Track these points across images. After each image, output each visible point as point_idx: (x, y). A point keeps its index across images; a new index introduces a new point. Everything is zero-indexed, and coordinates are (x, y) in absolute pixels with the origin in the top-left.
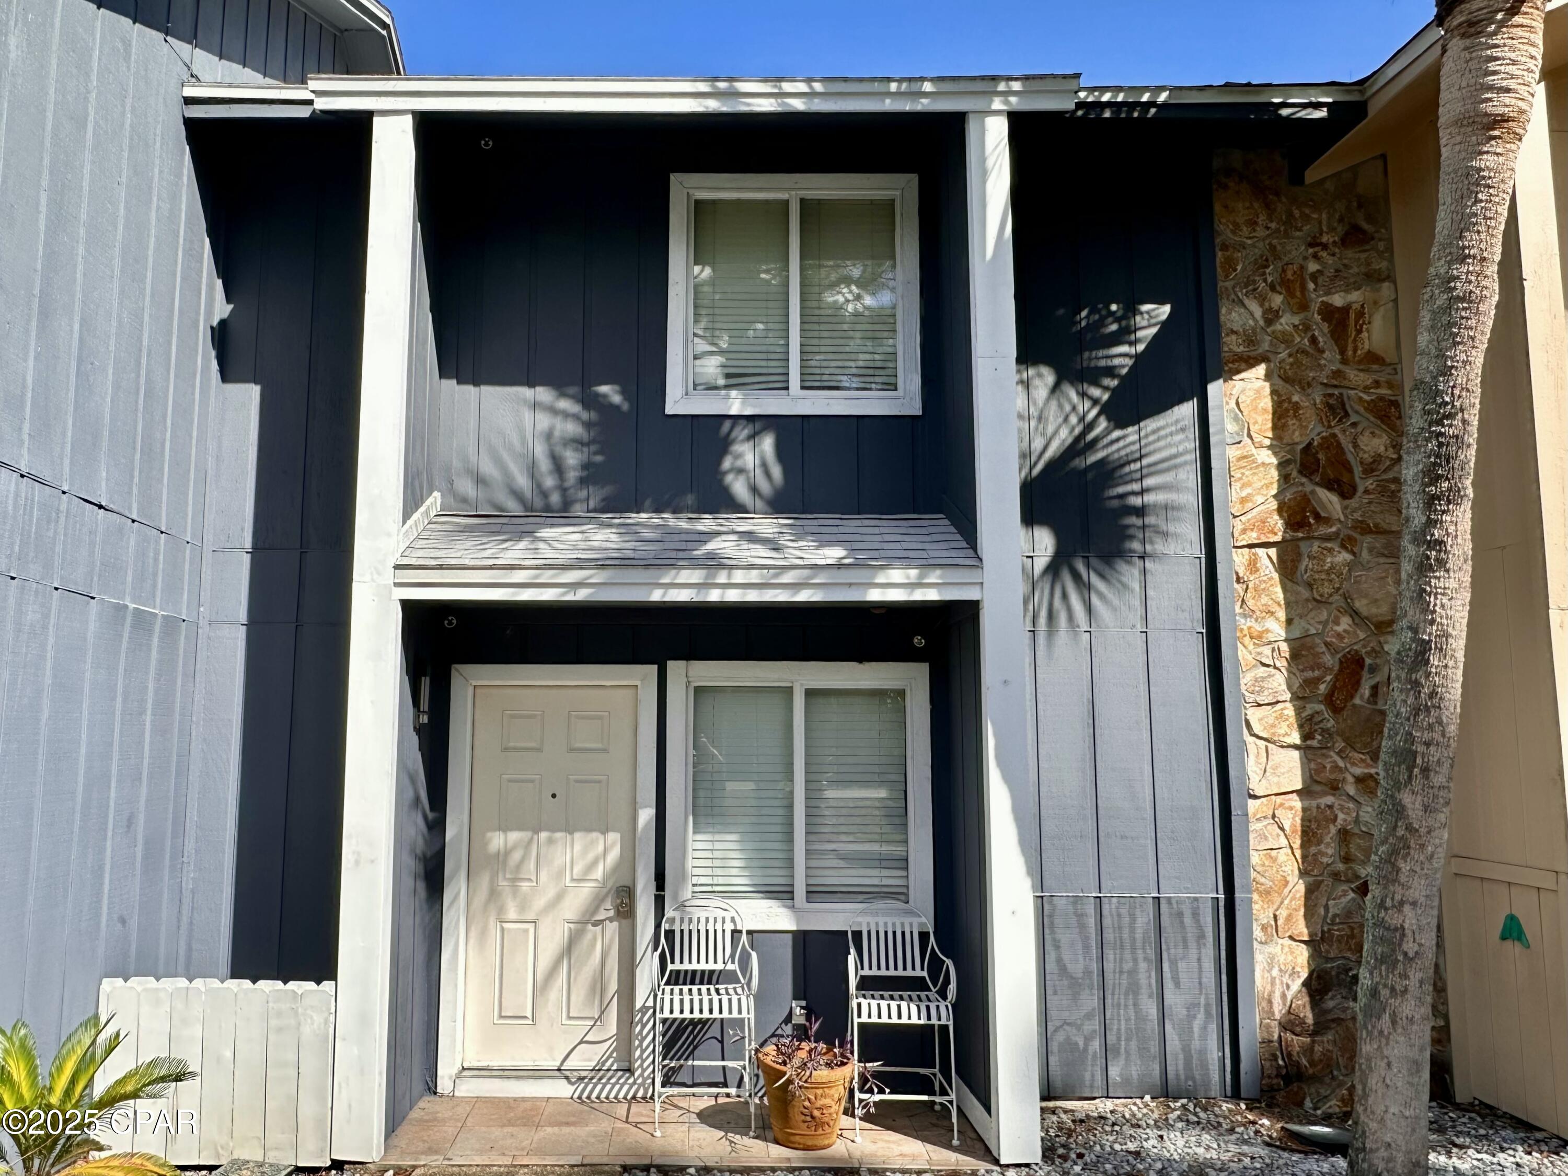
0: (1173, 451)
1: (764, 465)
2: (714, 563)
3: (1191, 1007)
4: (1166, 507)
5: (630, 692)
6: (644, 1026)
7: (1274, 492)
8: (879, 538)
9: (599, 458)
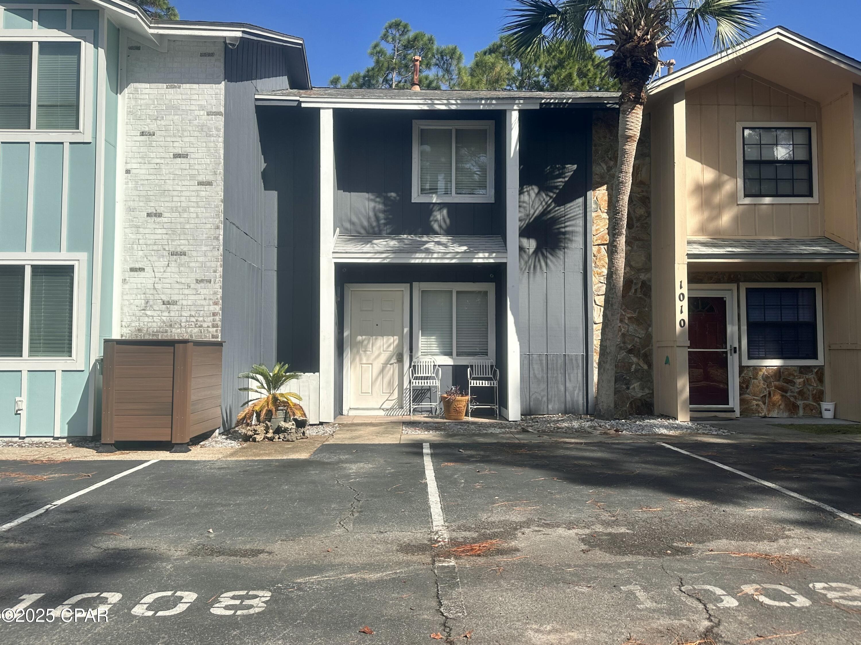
0: (575, 214)
1: (444, 219)
2: (428, 251)
3: (574, 388)
4: (572, 232)
5: (401, 292)
6: (406, 394)
7: (607, 227)
8: (478, 243)
9: (390, 216)
